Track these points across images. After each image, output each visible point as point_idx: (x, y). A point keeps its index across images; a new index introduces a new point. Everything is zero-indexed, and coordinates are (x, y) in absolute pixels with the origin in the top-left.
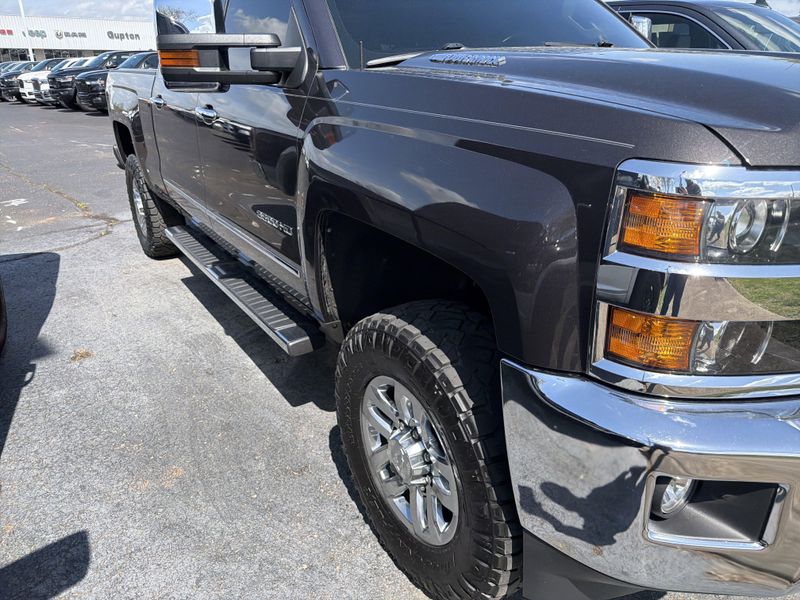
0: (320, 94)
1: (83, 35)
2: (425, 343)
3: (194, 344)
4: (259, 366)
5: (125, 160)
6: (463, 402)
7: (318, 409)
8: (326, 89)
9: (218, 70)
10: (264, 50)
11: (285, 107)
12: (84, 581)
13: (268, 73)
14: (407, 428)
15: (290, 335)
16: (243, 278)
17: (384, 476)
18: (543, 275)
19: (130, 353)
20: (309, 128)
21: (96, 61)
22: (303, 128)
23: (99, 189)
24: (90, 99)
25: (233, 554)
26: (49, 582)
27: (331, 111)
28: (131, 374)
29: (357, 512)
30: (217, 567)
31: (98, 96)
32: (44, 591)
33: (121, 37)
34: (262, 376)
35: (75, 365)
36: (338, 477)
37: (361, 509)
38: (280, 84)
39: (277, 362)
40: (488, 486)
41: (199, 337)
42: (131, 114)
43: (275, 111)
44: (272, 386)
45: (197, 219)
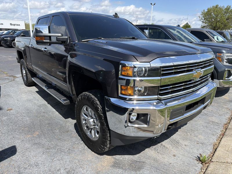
0: (72, 47)
1: (2, 24)
2: (93, 97)
3: (40, 106)
4: (57, 111)
5: (20, 61)
6: (100, 107)
7: (72, 119)
8: (73, 45)
9: (49, 41)
10: (59, 37)
11: (64, 49)
12: (16, 154)
13: (60, 42)
14: (90, 116)
15: (64, 100)
16: (53, 89)
17: (86, 128)
18: (112, 82)
19: (23, 109)
20: (69, 54)
21: (7, 32)
22: (68, 53)
23: (10, 69)
24: (5, 43)
25: (51, 148)
26: (7, 155)
27: (75, 50)
28: (24, 113)
29: (80, 139)
30: (47, 150)
31: (8, 42)
32: (6, 157)
33: (14, 25)
34: (57, 113)
35: (9, 111)
36: (76, 133)
37: (81, 138)
38: (63, 44)
39: (61, 110)
40: (104, 123)
41: (41, 105)
42: (23, 49)
43: (62, 50)
44: (60, 115)
45: (41, 75)
